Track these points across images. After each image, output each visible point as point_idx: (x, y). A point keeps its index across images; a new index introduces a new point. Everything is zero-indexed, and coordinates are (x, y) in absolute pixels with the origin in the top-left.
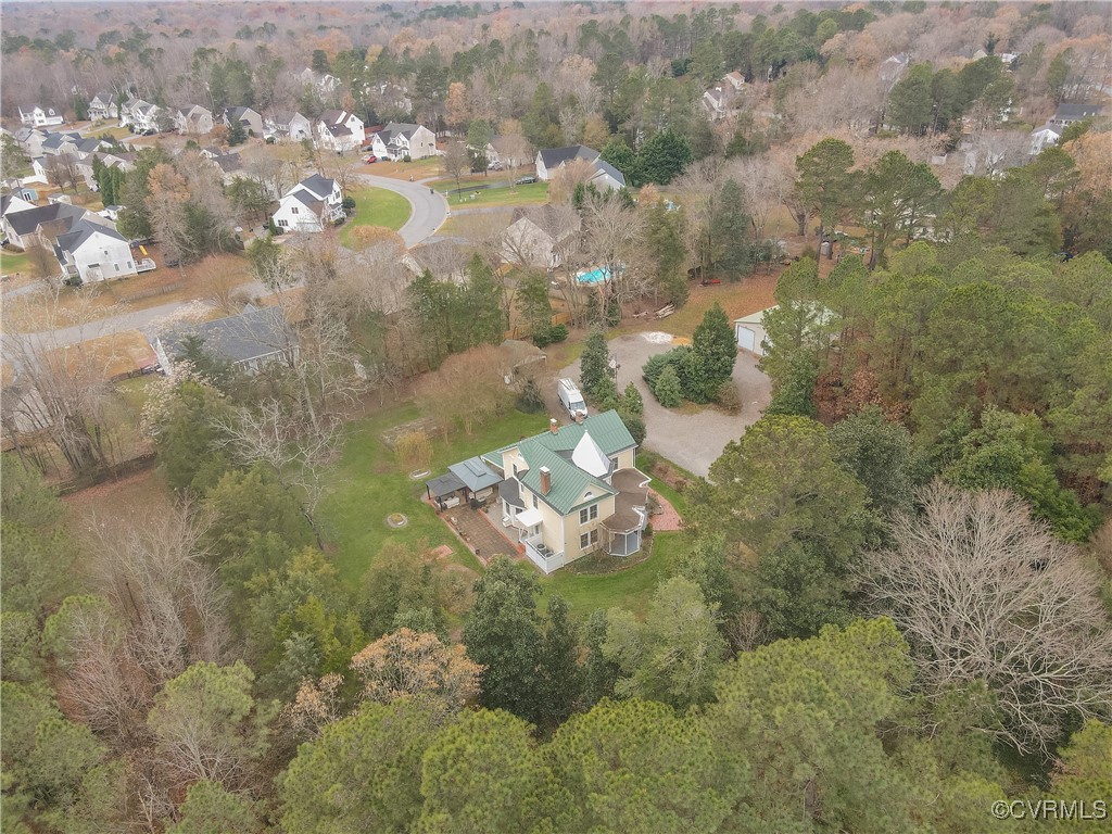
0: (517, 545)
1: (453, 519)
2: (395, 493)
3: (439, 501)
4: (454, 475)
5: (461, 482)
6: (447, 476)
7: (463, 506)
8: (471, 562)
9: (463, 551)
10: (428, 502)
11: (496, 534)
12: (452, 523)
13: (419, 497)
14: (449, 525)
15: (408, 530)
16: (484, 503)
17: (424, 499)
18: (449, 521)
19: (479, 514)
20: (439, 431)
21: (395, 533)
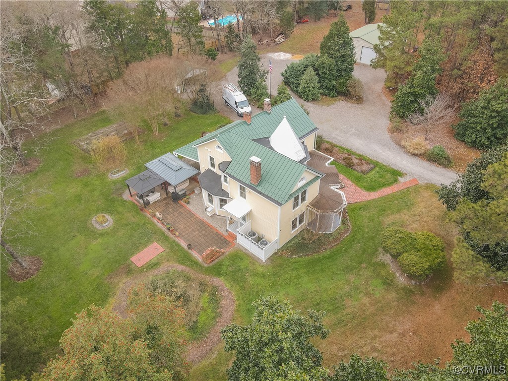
0: (225, 234)
1: (158, 214)
2: (97, 193)
3: (141, 197)
4: (151, 172)
5: (160, 178)
6: (146, 173)
7: (165, 199)
8: (185, 259)
9: (174, 248)
10: (130, 199)
11: (203, 225)
12: (157, 218)
13: (121, 195)
14: (155, 221)
15: (115, 230)
16: (184, 195)
17: (126, 196)
18: (155, 216)
19: (182, 206)
20: (130, 133)
21: (101, 235)
